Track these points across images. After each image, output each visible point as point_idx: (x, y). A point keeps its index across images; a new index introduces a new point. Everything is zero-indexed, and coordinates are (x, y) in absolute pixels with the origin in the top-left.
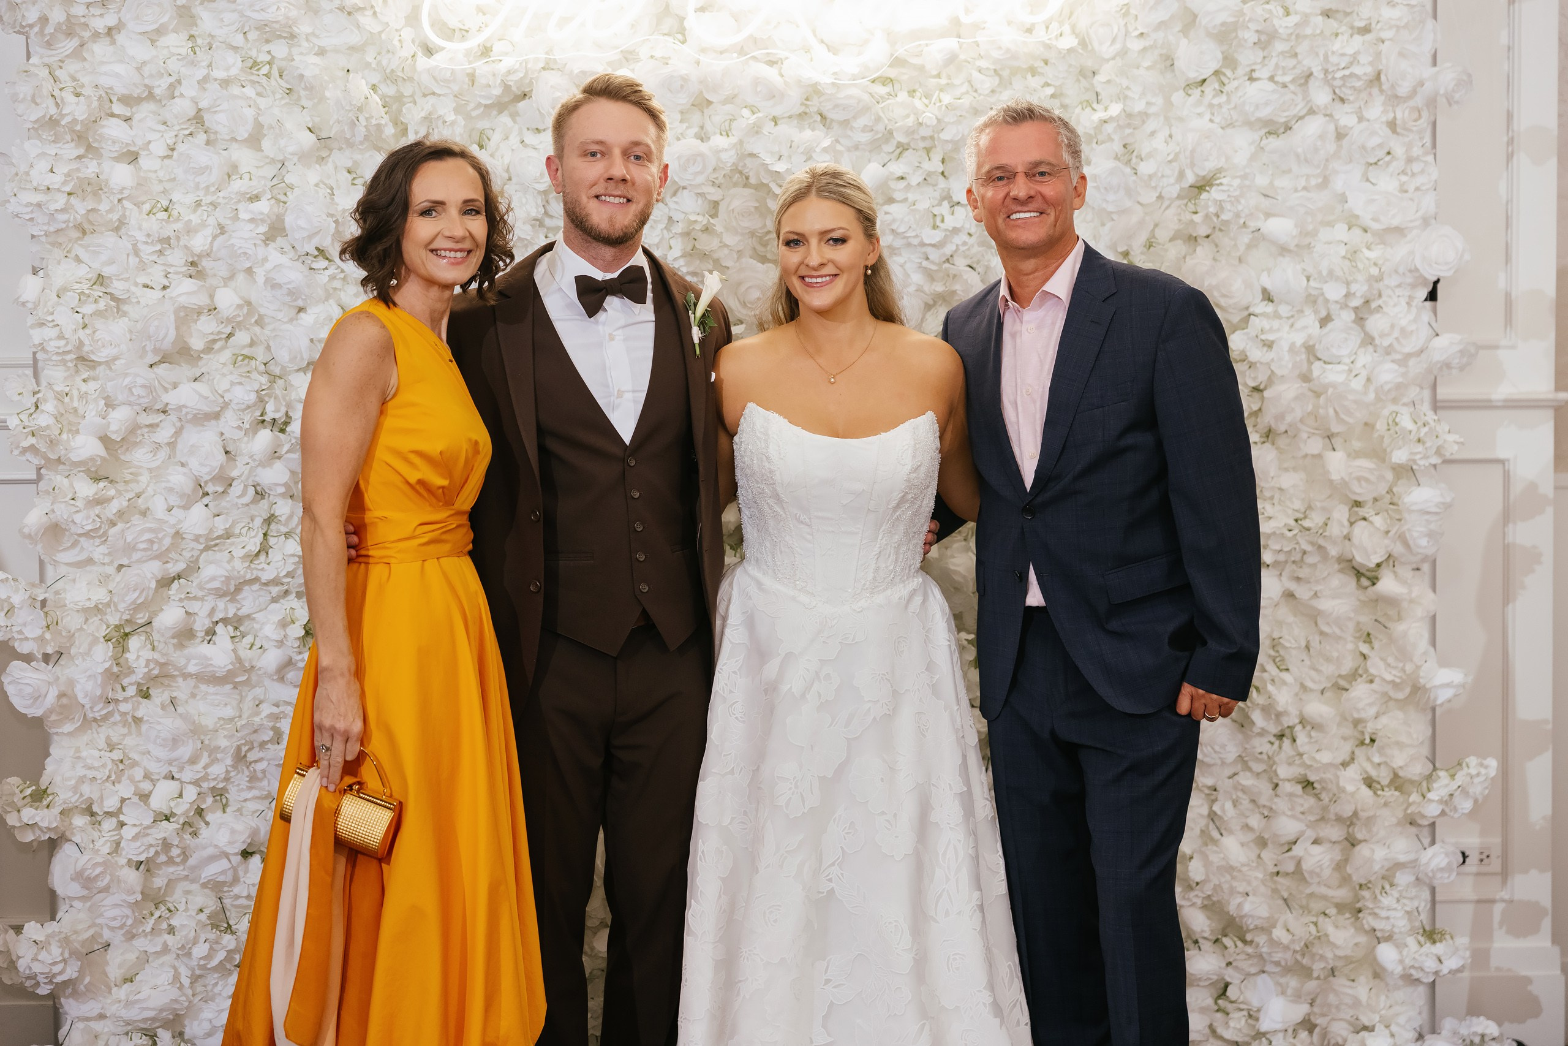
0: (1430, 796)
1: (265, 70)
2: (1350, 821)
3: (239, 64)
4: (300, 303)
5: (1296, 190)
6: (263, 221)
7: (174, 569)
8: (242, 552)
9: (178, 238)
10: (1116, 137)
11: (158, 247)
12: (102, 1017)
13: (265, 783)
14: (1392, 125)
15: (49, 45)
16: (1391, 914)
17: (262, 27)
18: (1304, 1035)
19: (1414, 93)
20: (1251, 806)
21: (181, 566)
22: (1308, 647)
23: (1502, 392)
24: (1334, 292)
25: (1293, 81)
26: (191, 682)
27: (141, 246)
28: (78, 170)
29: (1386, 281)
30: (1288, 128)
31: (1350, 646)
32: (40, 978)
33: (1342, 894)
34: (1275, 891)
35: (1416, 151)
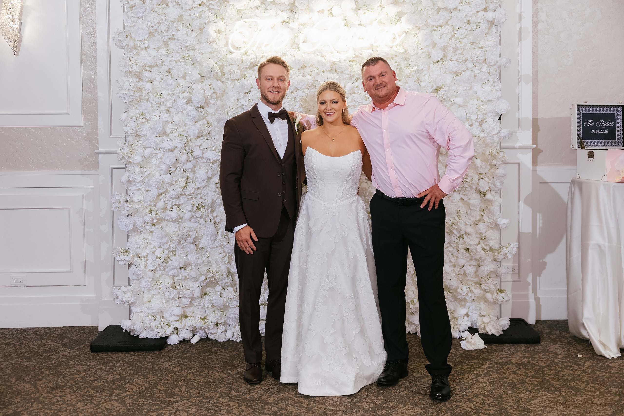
0: (501, 253)
1: (187, 58)
2: (478, 260)
3: (180, 56)
4: (196, 120)
5: (463, 90)
6: (186, 98)
7: (161, 191)
8: (180, 187)
9: (163, 103)
10: (415, 76)
11: (158, 105)
12: (142, 312)
13: (186, 249)
14: (489, 73)
15: (130, 52)
16: (490, 285)
17: (186, 47)
18: (466, 317)
19: (495, 64)
20: (452, 256)
21: (164, 191)
22: (467, 213)
23: (518, 145)
24: (474, 117)
25: (462, 61)
26: (166, 222)
27: (154, 105)
28: (137, 85)
29: (488, 115)
30: (461, 74)
31: (478, 213)
32: (125, 302)
33: (476, 280)
34: (458, 279)
35: (496, 80)
